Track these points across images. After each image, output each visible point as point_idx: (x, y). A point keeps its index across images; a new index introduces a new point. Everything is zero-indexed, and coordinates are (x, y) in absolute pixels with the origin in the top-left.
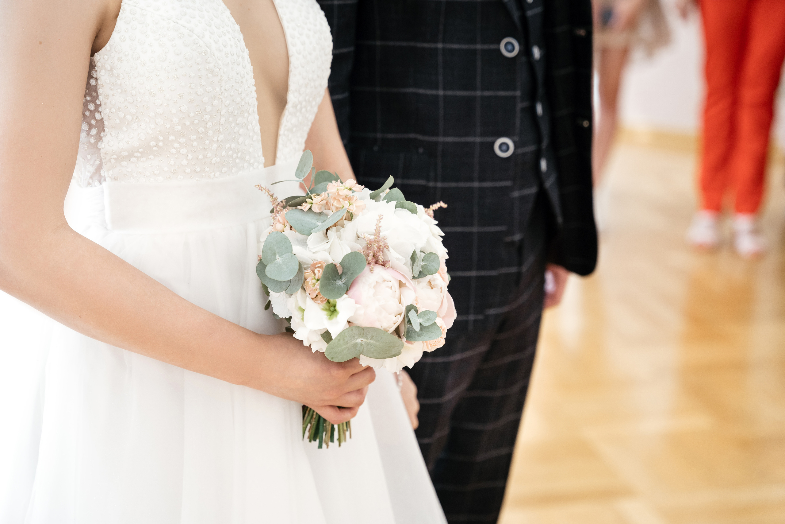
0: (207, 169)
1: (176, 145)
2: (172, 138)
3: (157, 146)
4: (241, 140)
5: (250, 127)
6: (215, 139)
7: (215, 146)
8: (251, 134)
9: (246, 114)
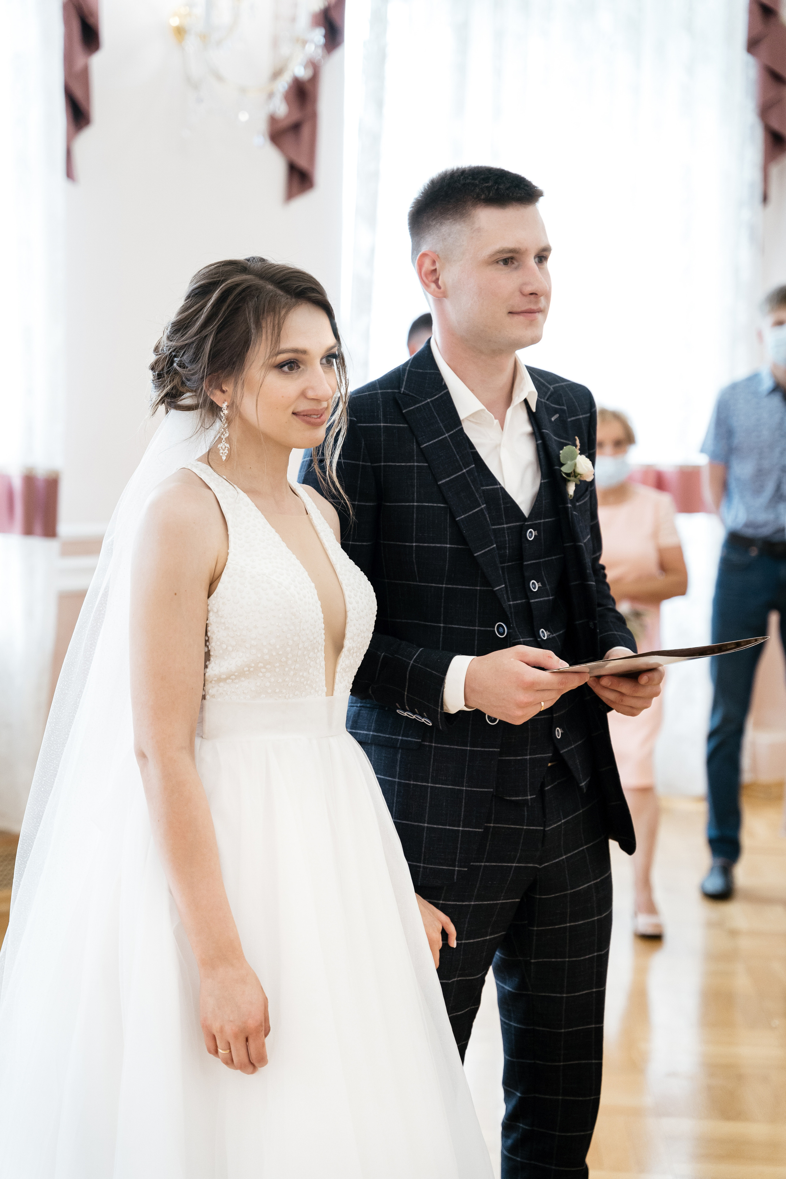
0: (284, 691)
1: (263, 670)
2: (261, 665)
3: (249, 670)
4: (310, 671)
5: (318, 661)
6: (293, 667)
7: (292, 673)
8: (318, 667)
9: (316, 651)
